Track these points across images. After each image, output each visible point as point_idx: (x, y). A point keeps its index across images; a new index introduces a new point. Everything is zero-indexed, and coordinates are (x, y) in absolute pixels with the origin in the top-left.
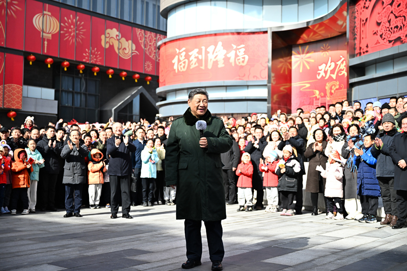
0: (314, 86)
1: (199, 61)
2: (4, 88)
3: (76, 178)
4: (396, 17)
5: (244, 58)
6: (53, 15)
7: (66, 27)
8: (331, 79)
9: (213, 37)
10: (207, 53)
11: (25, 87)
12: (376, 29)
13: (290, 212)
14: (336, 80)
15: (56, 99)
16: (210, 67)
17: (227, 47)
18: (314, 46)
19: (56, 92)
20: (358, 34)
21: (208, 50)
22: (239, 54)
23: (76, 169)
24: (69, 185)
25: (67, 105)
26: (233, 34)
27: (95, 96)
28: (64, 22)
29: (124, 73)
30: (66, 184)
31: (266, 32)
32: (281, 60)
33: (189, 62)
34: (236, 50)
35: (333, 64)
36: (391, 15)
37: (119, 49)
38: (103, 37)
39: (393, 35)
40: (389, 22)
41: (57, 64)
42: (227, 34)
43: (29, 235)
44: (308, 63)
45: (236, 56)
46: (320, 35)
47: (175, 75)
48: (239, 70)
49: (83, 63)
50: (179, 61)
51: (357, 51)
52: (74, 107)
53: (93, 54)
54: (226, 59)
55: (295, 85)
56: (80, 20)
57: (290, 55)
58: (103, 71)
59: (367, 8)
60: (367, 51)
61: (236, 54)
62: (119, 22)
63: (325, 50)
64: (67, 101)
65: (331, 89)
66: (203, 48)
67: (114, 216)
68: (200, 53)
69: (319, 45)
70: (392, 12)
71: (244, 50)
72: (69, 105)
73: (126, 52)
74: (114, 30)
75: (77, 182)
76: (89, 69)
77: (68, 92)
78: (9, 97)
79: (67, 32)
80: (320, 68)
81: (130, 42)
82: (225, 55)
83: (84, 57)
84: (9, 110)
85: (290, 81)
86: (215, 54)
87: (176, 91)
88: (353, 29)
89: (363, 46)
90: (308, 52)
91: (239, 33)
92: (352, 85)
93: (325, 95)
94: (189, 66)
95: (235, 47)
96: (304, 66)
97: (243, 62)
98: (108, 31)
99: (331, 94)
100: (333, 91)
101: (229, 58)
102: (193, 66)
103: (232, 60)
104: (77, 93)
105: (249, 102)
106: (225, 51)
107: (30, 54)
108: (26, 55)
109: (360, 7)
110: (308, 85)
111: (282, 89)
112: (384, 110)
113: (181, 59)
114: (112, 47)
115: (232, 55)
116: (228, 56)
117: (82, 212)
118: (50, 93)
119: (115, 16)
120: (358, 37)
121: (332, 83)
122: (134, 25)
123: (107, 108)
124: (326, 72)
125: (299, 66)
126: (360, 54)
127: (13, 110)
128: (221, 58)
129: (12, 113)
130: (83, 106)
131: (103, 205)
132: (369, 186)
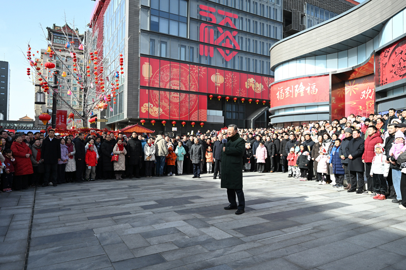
0: (359, 104)
1: (290, 93)
2: (198, 111)
3: (196, 161)
4: (404, 61)
5: (315, 90)
6: (220, 74)
7: (227, 80)
8: (369, 99)
9: (296, 81)
10: (294, 89)
11: (208, 110)
12: (392, 69)
13: (306, 179)
14: (372, 100)
15: (223, 116)
16: (296, 96)
17: (305, 85)
18: (359, 80)
19: (223, 112)
20: (381, 73)
21: (295, 87)
22: (312, 88)
23: (197, 156)
24: (194, 164)
26: (306, 77)
27: (243, 113)
28: (226, 77)
29: (258, 100)
31: (328, 75)
32: (339, 89)
33: (285, 94)
34: (311, 86)
35: (370, 90)
36: (401, 60)
37: (254, 88)
38: (246, 83)
39: (402, 72)
40: (400, 64)
41: (223, 98)
42: (304, 78)
44: (355, 90)
45: (311, 89)
46: (362, 73)
47: (278, 101)
48: (313, 97)
49: (236, 97)
50: (280, 94)
51: (381, 83)
53: (241, 92)
54: (305, 92)
55: (347, 103)
56: (234, 76)
57: (344, 86)
58: (247, 100)
59: (386, 57)
60: (386, 83)
61: (311, 88)
62: (255, 74)
63: (365, 82)
64: (229, 116)
65: (369, 105)
66: (292, 86)
67: (215, 178)
68: (290, 89)
69: (361, 79)
70: (401, 58)
71: (315, 86)
72: (230, 118)
73: (258, 89)
74: (252, 78)
75: (197, 163)
76: (239, 99)
77: (229, 112)
78: (201, 115)
79: (228, 82)
80: (362, 93)
81: (261, 84)
82: (305, 89)
83: (237, 94)
84: (201, 122)
85: (344, 102)
86: (299, 89)
87: (279, 110)
88: (378, 70)
89: (384, 79)
90: (354, 85)
91: (310, 77)
92: (377, 103)
93: (366, 109)
94: (285, 96)
95: (310, 84)
96: (352, 92)
97: (315, 92)
98: (249, 79)
99: (369, 107)
100: (370, 106)
101: (307, 91)
102: (287, 97)
103: (308, 92)
104: (234, 112)
105: (318, 115)
106: (304, 87)
107: (210, 94)
108: (208, 95)
109: (382, 56)
110: (355, 103)
111: (339, 106)
112: (366, 122)
113: (281, 93)
114: (251, 87)
115: (308, 89)
116: (306, 89)
117: (201, 176)
118: (220, 113)
119: (252, 72)
120: (381, 74)
121: (371, 101)
122: (263, 75)
123: (249, 119)
124: (366, 95)
125: (349, 92)
126: (382, 84)
127: (203, 122)
128: (302, 91)
129: (202, 123)
130: (237, 118)
131: (212, 172)
132: (339, 169)
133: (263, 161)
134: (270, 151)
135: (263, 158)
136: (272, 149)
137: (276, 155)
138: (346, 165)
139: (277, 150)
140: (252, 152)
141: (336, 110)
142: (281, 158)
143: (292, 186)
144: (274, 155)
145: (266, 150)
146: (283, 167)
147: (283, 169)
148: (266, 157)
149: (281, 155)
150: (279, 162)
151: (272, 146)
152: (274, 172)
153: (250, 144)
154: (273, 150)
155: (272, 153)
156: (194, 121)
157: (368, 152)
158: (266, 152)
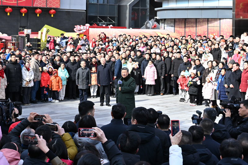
3: (84, 86)
23: (84, 82)
24: (81, 89)
25: (93, 2)
30: (80, 89)
43: (60, 116)
52: (98, 4)
72: (95, 3)
75: (85, 88)
84: (51, 9)
105: (219, 10)
123: (124, 4)
127: (54, 9)
129: (52, 11)
130: (106, 3)
131: (97, 96)
132: (223, 96)
133: (153, 83)
134: (160, 71)
135: (152, 79)
136: (162, 69)
137: (166, 75)
138: (228, 92)
139: (168, 69)
140: (140, 72)
141: (241, 4)
142: (172, 79)
143: (183, 112)
144: (165, 76)
145: (155, 70)
146: (174, 89)
147: (174, 91)
148: (156, 78)
149: (172, 75)
150: (170, 83)
151: (162, 65)
152: (164, 94)
153: (137, 63)
154: (164, 70)
155: (162, 73)
156: (40, 8)
157: (243, 83)
158: (156, 73)
